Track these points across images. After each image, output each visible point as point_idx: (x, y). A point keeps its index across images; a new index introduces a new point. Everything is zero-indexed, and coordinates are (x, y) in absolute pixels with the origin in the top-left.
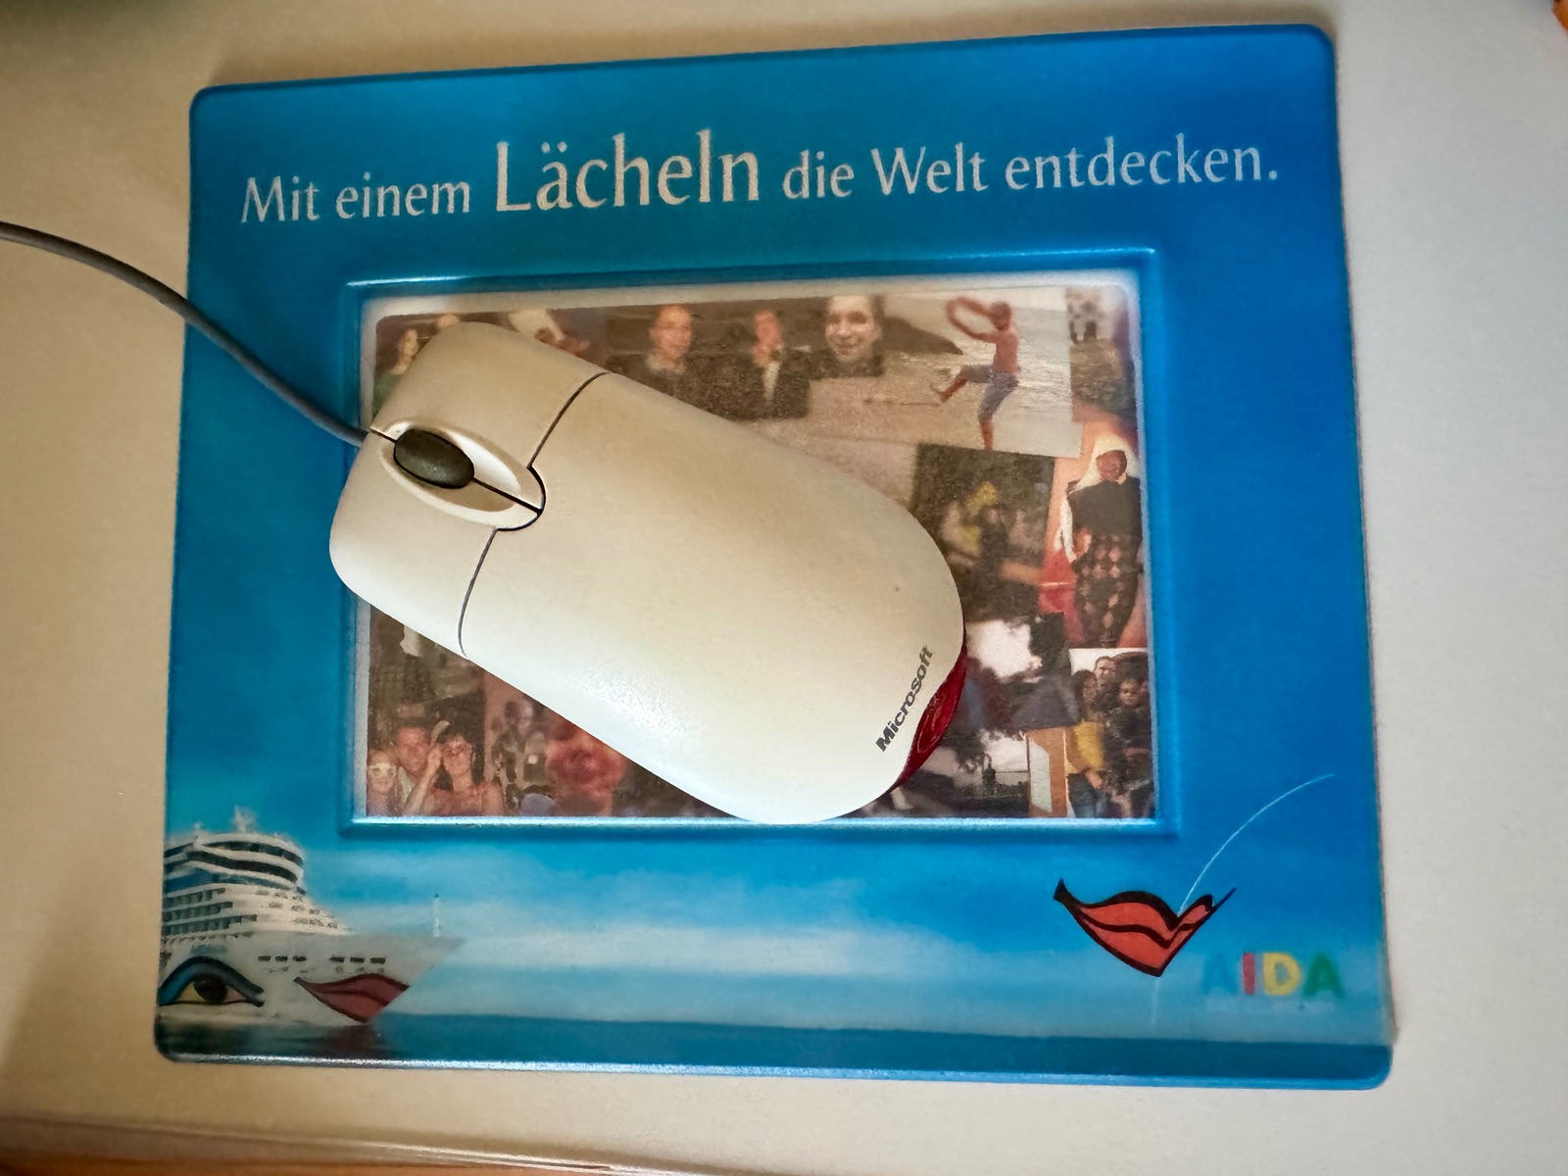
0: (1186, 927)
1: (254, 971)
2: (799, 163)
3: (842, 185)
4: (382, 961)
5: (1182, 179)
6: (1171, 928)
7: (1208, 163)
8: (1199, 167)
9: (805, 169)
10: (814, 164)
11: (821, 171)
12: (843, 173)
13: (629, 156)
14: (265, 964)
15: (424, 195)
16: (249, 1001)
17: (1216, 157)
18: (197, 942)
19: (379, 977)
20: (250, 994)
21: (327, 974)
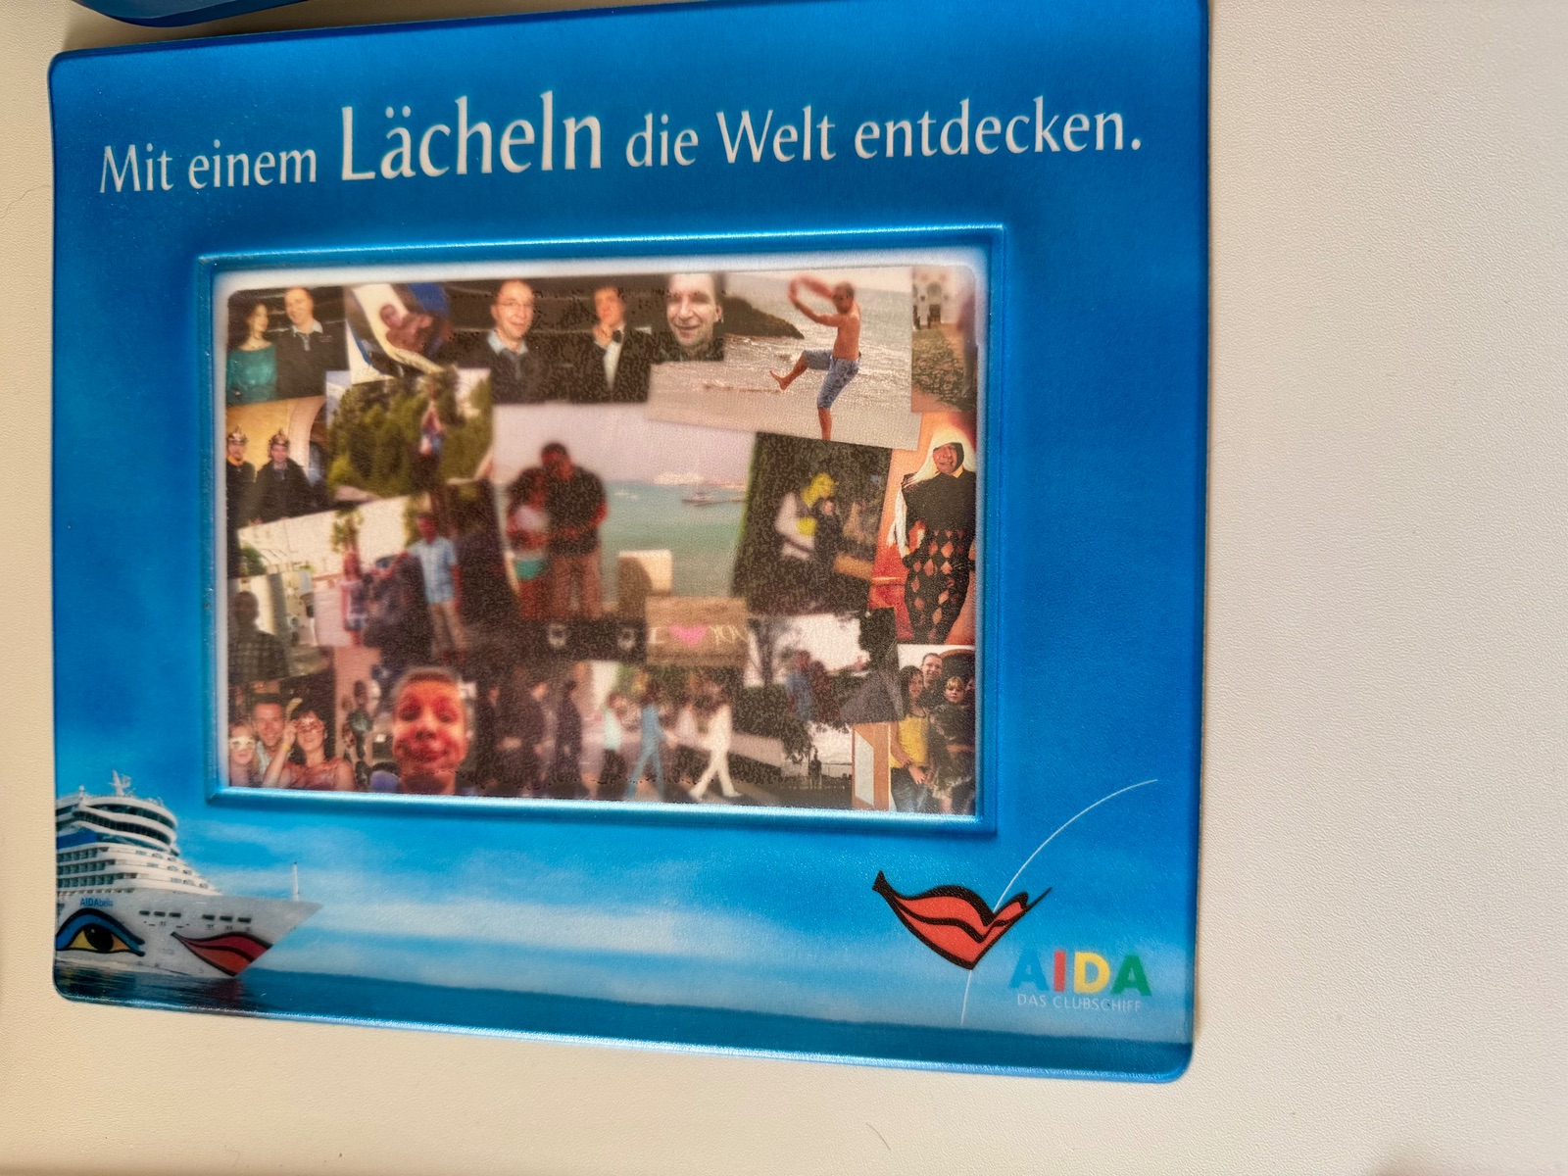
0: (999, 924)
1: (136, 924)
2: (643, 128)
3: (686, 152)
4: (247, 921)
5: (1039, 147)
6: (985, 925)
7: (1068, 129)
8: (1058, 133)
9: (648, 135)
10: (658, 127)
11: (665, 136)
12: (687, 138)
13: (471, 122)
14: (144, 918)
15: (272, 163)
16: (132, 951)
17: (1077, 123)
18: (86, 895)
19: (245, 936)
20: (133, 944)
21: (200, 930)
